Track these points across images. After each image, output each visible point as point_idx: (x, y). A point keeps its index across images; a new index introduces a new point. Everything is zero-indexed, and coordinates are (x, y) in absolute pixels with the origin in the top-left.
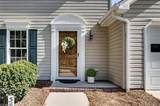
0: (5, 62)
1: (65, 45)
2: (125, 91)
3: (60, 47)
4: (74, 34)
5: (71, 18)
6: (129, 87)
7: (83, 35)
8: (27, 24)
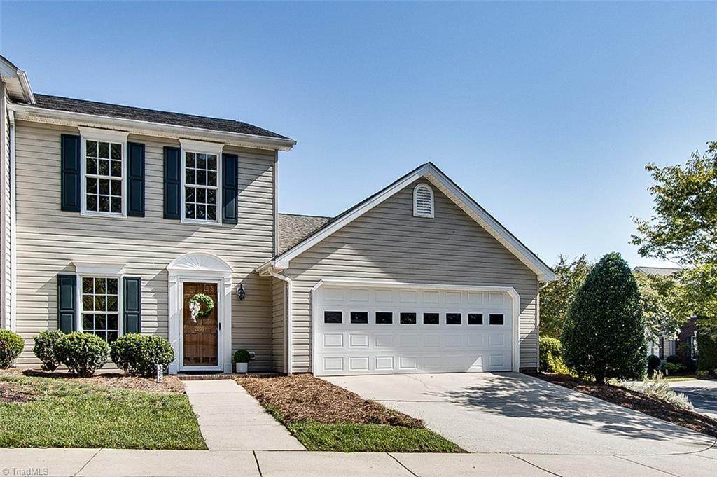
0: (75, 330)
1: (195, 308)
2: (286, 375)
3: (187, 313)
4: (212, 289)
5: (205, 259)
6: (291, 370)
7: (228, 291)
8: (121, 266)
